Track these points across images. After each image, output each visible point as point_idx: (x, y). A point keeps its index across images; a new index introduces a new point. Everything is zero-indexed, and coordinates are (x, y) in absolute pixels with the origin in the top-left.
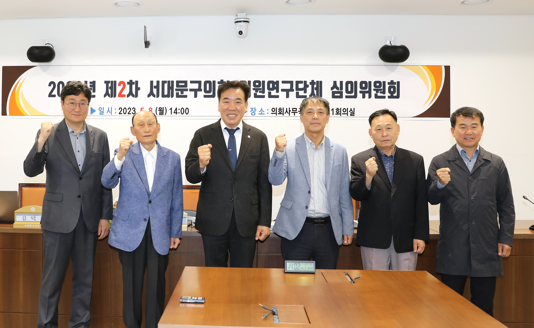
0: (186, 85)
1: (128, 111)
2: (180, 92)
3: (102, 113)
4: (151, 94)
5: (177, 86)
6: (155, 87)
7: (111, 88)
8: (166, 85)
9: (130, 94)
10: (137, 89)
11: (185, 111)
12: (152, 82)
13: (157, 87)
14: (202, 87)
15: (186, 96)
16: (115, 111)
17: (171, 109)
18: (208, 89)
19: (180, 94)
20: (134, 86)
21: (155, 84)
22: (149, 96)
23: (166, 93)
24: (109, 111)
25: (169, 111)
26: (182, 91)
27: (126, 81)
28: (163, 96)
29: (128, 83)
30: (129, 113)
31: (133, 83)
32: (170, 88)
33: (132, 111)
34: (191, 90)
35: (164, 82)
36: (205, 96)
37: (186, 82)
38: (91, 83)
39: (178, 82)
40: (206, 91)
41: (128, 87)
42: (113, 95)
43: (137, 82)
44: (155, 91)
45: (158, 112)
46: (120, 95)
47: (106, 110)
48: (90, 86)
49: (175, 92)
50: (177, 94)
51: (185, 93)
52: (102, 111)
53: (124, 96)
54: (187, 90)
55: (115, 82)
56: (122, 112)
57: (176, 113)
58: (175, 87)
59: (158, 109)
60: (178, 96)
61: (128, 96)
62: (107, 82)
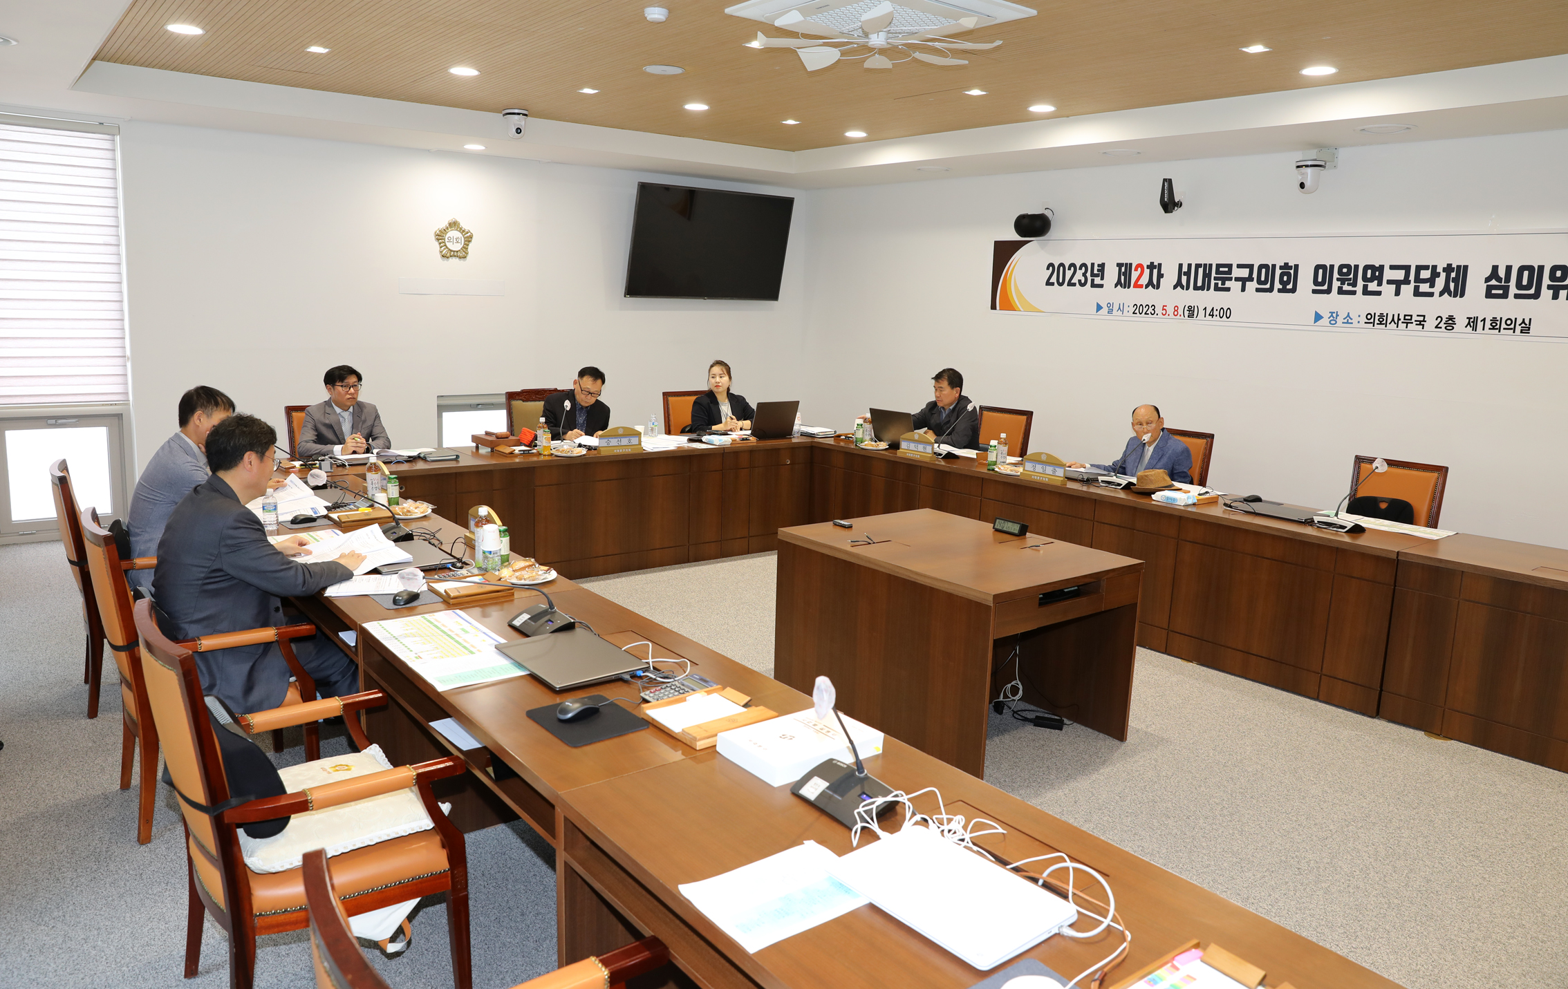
0: (1230, 272)
1: (1145, 310)
2: (1220, 282)
3: (1110, 311)
4: (1179, 284)
5: (1218, 272)
6: (1185, 274)
7: (1125, 274)
8: (1201, 270)
9: (1150, 283)
10: (1160, 276)
11: (1226, 313)
12: (1181, 266)
13: (1188, 274)
14: (1255, 275)
15: (1228, 289)
16: (1129, 309)
17: (1205, 309)
18: (1263, 279)
19: (1220, 285)
20: (1155, 271)
21: (1185, 269)
22: (1175, 287)
23: (1200, 284)
24: (1119, 308)
25: (1202, 312)
26: (1224, 280)
27: (1146, 263)
28: (1196, 288)
29: (1148, 267)
30: (1145, 314)
31: (1155, 267)
32: (1207, 275)
33: (1151, 310)
34: (1237, 279)
35: (1198, 266)
36: (1258, 290)
37: (1230, 266)
38: (1099, 265)
39: (1219, 266)
40: (1259, 282)
41: (1147, 272)
42: (1127, 285)
43: (1160, 265)
44: (1184, 279)
45: (1187, 313)
46: (1137, 286)
47: (1116, 307)
48: (1098, 270)
49: (1213, 282)
50: (1216, 285)
51: (1228, 284)
52: (1111, 308)
53: (1141, 286)
54: (1230, 279)
55: (1131, 264)
56: (1137, 311)
57: (1213, 315)
58: (1214, 274)
59: (1186, 308)
60: (1217, 289)
61: (1147, 286)
62: (1120, 265)
